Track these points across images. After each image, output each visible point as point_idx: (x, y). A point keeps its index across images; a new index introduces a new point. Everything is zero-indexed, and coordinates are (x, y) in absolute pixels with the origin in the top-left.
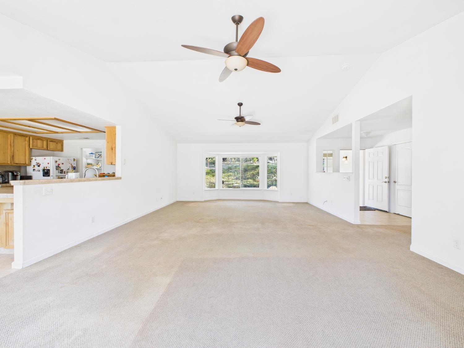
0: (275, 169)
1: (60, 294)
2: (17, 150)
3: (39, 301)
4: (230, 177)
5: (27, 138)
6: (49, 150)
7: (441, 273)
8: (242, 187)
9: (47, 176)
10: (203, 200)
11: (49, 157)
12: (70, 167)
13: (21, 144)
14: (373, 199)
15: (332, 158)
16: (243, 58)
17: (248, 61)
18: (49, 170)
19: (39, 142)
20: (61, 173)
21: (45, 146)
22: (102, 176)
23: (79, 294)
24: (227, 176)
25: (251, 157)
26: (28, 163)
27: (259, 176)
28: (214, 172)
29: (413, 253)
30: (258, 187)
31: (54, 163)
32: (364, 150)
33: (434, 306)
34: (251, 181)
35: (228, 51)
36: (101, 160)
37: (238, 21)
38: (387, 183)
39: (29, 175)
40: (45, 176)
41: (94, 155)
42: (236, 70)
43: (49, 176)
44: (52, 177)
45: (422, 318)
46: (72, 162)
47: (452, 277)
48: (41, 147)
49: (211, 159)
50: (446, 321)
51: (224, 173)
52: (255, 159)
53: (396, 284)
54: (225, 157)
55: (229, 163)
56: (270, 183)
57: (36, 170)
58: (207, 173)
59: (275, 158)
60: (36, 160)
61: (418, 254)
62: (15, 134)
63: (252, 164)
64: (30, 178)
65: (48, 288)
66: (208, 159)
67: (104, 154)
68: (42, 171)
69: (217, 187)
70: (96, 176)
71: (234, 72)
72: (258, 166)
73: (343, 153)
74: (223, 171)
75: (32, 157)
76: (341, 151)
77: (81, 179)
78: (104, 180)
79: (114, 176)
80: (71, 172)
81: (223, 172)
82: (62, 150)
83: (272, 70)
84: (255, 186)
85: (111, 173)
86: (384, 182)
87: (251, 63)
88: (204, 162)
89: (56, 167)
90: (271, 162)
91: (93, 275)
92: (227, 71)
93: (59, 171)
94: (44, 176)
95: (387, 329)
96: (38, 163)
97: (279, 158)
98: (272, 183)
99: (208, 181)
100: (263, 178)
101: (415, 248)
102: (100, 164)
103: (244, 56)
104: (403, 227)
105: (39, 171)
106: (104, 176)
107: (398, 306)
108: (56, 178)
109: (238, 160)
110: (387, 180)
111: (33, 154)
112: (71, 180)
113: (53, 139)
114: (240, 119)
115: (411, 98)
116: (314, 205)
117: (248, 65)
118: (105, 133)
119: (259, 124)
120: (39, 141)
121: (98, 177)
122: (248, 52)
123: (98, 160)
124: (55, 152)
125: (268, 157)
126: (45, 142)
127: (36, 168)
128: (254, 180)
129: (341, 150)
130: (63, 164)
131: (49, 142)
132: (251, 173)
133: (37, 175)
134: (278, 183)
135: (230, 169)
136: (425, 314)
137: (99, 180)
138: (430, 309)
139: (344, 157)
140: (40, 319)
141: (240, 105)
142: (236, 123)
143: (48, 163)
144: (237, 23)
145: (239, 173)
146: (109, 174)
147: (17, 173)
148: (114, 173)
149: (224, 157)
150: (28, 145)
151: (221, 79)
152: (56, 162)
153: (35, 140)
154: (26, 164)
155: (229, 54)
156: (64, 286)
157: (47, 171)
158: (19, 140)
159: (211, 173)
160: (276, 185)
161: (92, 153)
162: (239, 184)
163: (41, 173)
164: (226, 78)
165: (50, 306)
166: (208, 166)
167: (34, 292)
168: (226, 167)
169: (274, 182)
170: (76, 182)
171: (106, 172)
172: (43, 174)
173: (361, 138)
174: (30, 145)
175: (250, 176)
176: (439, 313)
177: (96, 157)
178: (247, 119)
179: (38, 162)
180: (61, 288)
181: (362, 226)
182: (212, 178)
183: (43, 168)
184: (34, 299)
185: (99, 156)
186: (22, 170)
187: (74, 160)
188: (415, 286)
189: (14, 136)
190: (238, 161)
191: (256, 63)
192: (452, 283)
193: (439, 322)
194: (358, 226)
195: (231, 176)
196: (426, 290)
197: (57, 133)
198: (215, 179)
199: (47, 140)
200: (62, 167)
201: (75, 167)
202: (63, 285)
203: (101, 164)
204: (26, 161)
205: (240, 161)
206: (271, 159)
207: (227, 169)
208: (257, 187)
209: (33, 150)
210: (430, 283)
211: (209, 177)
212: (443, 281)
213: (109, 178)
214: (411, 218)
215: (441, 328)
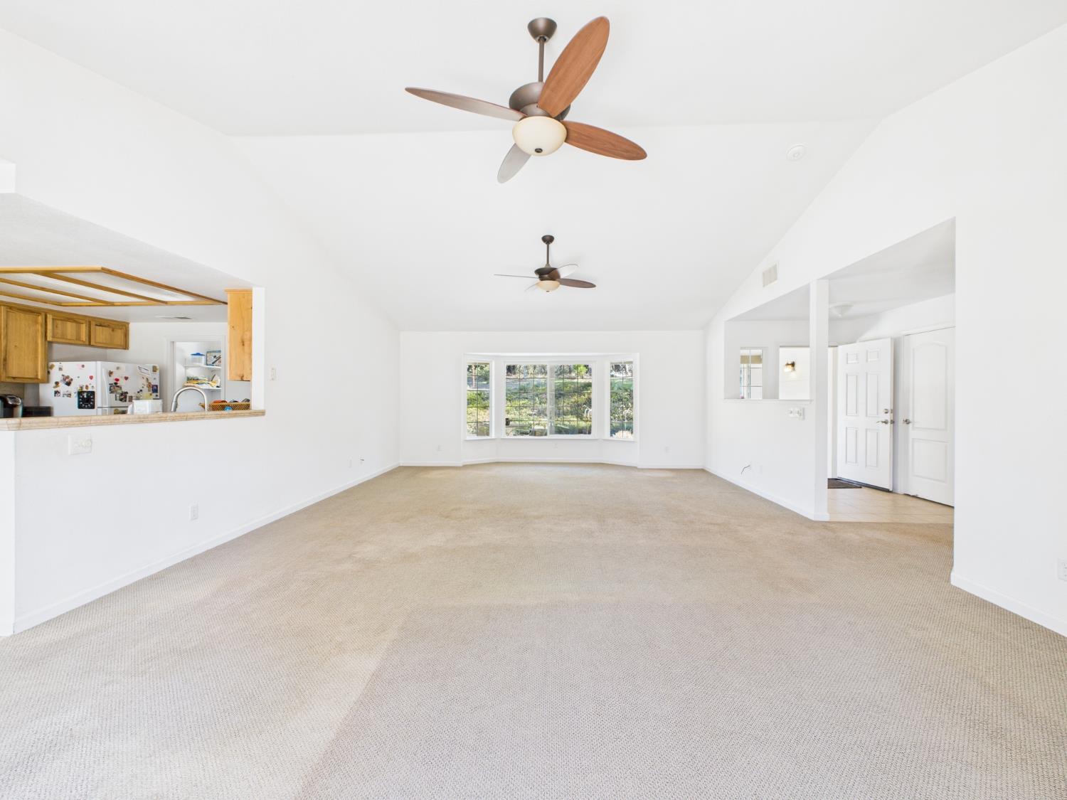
0: (626, 390)
1: (102, 701)
2: (16, 346)
3: (46, 721)
4: (525, 410)
5: (40, 318)
6: (93, 346)
7: (1029, 642)
8: (551, 433)
9: (88, 408)
10: (460, 464)
11: (94, 362)
12: (145, 387)
13: (23, 330)
14: (856, 462)
15: (760, 365)
16: (556, 121)
17: (567, 129)
18: (93, 393)
19: (70, 327)
20: (121, 400)
21: (84, 337)
22: (219, 406)
23: (149, 701)
24: (516, 408)
25: (572, 364)
26: (42, 377)
27: (590, 406)
28: (488, 398)
29: (958, 591)
30: (590, 433)
31: (105, 376)
32: (835, 348)
33: (1021, 727)
34: (572, 419)
35: (519, 104)
36: (220, 370)
37: (543, 32)
38: (889, 424)
39: (44, 404)
40: (84, 408)
41: (203, 358)
42: (539, 151)
43: (93, 407)
44: (100, 410)
45: (997, 758)
46: (150, 375)
47: (1057, 650)
48: (74, 338)
49: (479, 369)
50: (1055, 766)
51: (510, 401)
52: (582, 368)
53: (926, 670)
54: (512, 364)
55: (522, 376)
56: (616, 423)
57: (62, 393)
58: (470, 402)
59: (627, 367)
60: (60, 369)
61: (971, 594)
62: (11, 308)
63: (576, 381)
64: (46, 412)
65: (72, 686)
66: (473, 367)
67: (225, 356)
68: (76, 394)
69: (493, 435)
70: (203, 407)
71: (535, 156)
72: (589, 385)
73: (786, 355)
74: (507, 396)
75: (51, 363)
76: (781, 349)
77: (164, 415)
78: (221, 417)
79: (247, 407)
80: (147, 399)
81: (507, 399)
82: (126, 347)
83: (625, 154)
84: (581, 431)
85: (240, 401)
86: (883, 422)
87: (576, 135)
88: (464, 374)
89: (109, 386)
90: (617, 374)
91: (187, 652)
92: (517, 155)
93: (118, 395)
94: (80, 407)
95: (914, 789)
96: (68, 377)
97: (636, 367)
98: (622, 424)
99: (474, 419)
100: (600, 412)
101: (961, 577)
102: (217, 378)
103: (560, 117)
104: (928, 526)
105: (69, 395)
106: (223, 408)
107: (936, 728)
108: (110, 414)
109: (543, 370)
110: (888, 417)
111: (55, 355)
112: (139, 418)
113: (104, 319)
114: (547, 274)
115: (952, 224)
116: (720, 476)
117: (567, 140)
118: (226, 305)
119: (592, 286)
120: (69, 324)
121: (208, 410)
122: (568, 108)
123: (213, 371)
124: (109, 351)
125: (611, 363)
126: (84, 328)
127: (63, 388)
128: (580, 416)
129: (781, 347)
130: (126, 378)
131: (93, 327)
132: (573, 400)
133: (65, 405)
134: (636, 424)
135: (523, 390)
136: (1004, 747)
137: (210, 418)
138: (1013, 734)
139: (788, 364)
140: (43, 769)
141: (548, 240)
142: (537, 284)
143: (91, 378)
144: (540, 37)
145: (544, 400)
146: (235, 403)
147: (15, 401)
148: (248, 401)
149: (509, 364)
150: (42, 333)
151: (504, 176)
152: (111, 373)
153: (59, 322)
154: (37, 379)
155: (522, 112)
156: (113, 681)
157: (87, 395)
158: (21, 321)
159: (479, 401)
160: (630, 429)
161: (198, 354)
162: (545, 427)
163: (74, 400)
164: (516, 173)
165: (71, 736)
166: (472, 384)
167: (36, 696)
168: (515, 387)
169: (626, 421)
170: (151, 422)
171: (229, 400)
172: (79, 402)
173: (832, 320)
174: (46, 332)
175: (569, 409)
176: (1037, 746)
177: (208, 363)
178: (564, 274)
179: (66, 375)
180: (105, 685)
181: (833, 525)
182: (482, 412)
183: (79, 388)
184: (35, 715)
185: (215, 359)
186: (29, 392)
187: (155, 369)
188: (970, 675)
189: (7, 312)
190: (542, 373)
191: (587, 136)
192: (1058, 667)
193: (1040, 769)
194: (825, 525)
195: (526, 407)
196: (999, 686)
197: (112, 304)
198: (490, 415)
199: (90, 322)
200: (125, 386)
201: (157, 386)
202: (112, 679)
203: (219, 380)
204: (37, 372)
205: (546, 373)
206: (617, 368)
207: (516, 391)
208: (585, 433)
209: (55, 346)
210: (1007, 668)
211: (473, 410)
212: (1037, 662)
213: (235, 412)
214: (953, 507)
215: (1047, 783)
